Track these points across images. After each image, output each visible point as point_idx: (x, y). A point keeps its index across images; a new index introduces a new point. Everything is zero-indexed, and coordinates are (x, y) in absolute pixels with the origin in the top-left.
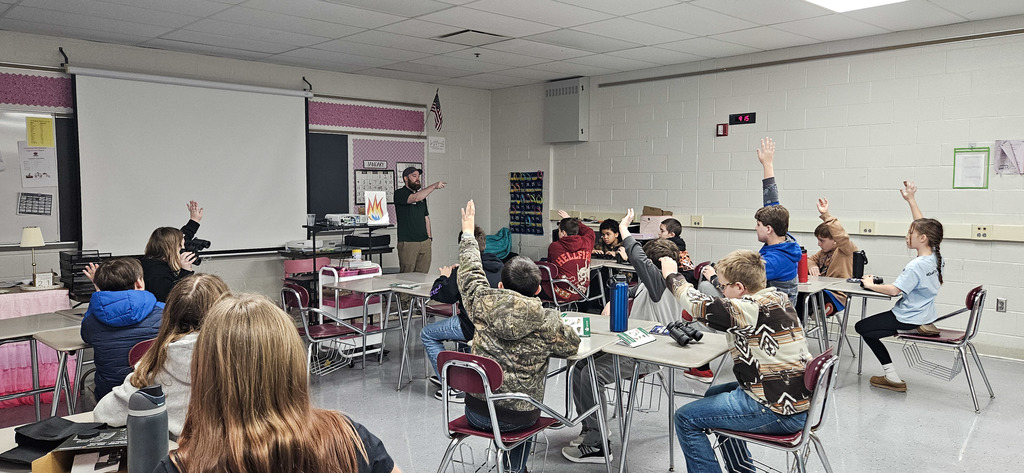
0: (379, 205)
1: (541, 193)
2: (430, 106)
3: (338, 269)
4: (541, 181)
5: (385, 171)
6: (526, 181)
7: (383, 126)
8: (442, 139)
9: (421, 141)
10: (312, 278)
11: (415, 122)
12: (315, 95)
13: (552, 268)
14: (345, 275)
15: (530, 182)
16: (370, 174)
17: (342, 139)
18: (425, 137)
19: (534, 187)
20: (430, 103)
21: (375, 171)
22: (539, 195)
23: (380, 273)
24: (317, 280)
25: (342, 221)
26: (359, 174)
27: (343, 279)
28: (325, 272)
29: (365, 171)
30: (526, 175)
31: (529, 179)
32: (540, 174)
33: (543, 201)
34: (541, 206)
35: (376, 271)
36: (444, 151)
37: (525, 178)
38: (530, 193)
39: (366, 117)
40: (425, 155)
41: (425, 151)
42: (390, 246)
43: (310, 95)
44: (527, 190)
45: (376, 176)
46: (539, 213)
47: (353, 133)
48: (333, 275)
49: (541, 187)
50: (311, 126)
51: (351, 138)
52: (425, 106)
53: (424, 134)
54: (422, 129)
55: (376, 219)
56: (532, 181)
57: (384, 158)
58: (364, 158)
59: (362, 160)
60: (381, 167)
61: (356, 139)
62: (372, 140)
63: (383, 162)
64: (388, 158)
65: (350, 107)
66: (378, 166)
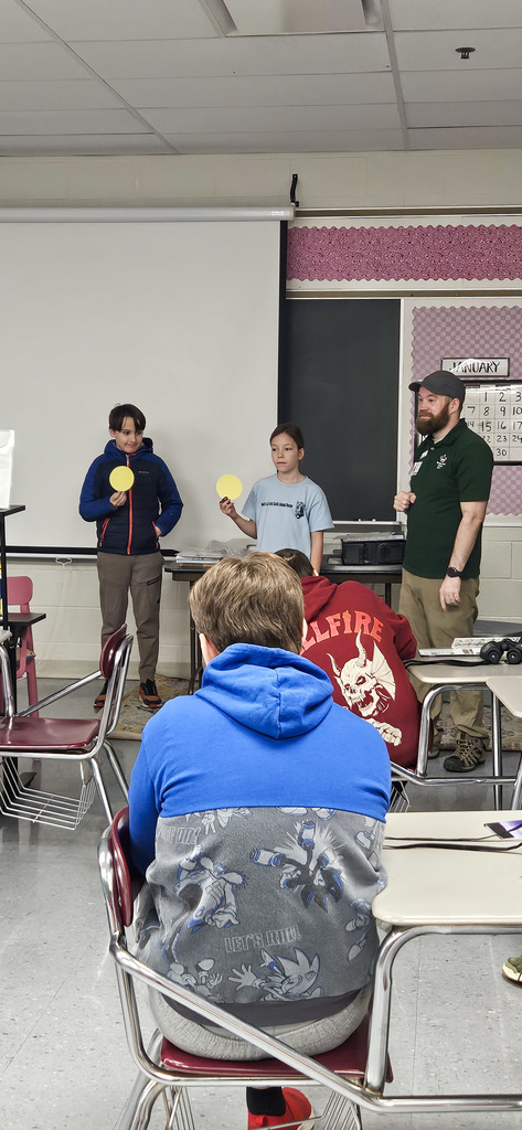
5: (503, 383)
17: (388, 309)
47: (414, 294)
50: (296, 285)
51: (408, 305)
57: (502, 351)
58: (442, 353)
59: (438, 358)
60: (490, 373)
61: (423, 309)
62: (468, 307)
63: (496, 362)
64: (512, 351)
65: (410, 231)
66: (483, 372)
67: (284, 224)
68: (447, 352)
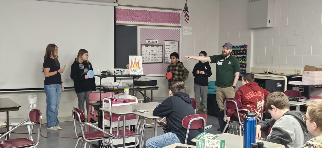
0: (137, 64)
1: (245, 57)
2: (183, 10)
3: (112, 99)
4: (245, 50)
5: (158, 45)
6: (238, 51)
7: (157, 21)
8: (190, 28)
9: (178, 29)
10: (99, 104)
11: (175, 18)
12: (119, 5)
13: (238, 102)
14: (116, 103)
15: (240, 51)
16: (149, 47)
17: (135, 28)
18: (180, 27)
19: (242, 54)
20: (183, 8)
21: (152, 45)
22: (244, 58)
23: (137, 102)
24: (101, 105)
25: (115, 72)
26: (143, 47)
27: (114, 105)
28: (106, 101)
29: (147, 45)
30: (238, 47)
31: (239, 49)
32: (245, 47)
33: (247, 62)
34: (246, 64)
35: (134, 101)
36: (191, 34)
37: (237, 49)
38: (240, 57)
39: (147, 16)
40: (181, 37)
41: (181, 34)
42: (157, 86)
43: (116, 5)
44: (238, 56)
45: (152, 48)
46: (244, 69)
47: (140, 25)
48: (109, 103)
49: (246, 54)
50: (117, 22)
51: (139, 28)
52: (180, 10)
53: (180, 25)
54: (179, 22)
55: (135, 71)
56: (241, 50)
57: (157, 38)
58: (146, 38)
59: (145, 40)
60: (155, 43)
61: (142, 28)
62: (151, 28)
63: (157, 41)
64: (159, 38)
65: (139, 11)
66: (154, 43)
67: (115, 7)
68: (147, 38)
